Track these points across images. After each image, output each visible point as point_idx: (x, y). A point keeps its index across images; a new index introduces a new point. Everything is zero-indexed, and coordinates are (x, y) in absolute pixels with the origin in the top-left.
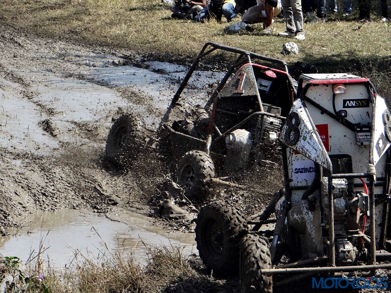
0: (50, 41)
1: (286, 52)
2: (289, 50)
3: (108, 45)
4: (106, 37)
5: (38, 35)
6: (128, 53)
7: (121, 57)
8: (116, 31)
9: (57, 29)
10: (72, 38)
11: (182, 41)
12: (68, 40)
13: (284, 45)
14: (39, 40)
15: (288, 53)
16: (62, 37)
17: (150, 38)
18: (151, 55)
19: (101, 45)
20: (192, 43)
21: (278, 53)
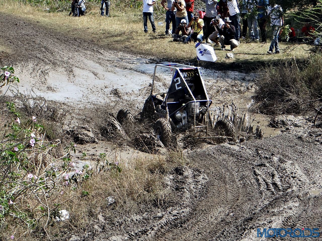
0: (115, 52)
1: (228, 57)
2: (229, 57)
3: (143, 54)
4: (142, 50)
5: (110, 49)
6: (153, 58)
7: (149, 59)
8: (147, 47)
9: (119, 46)
10: (126, 50)
11: (178, 52)
12: (124, 51)
13: (227, 54)
14: (110, 51)
15: (229, 58)
16: (121, 50)
17: (163, 51)
18: (164, 59)
19: (140, 54)
20: (183, 53)
21: (223, 58)
